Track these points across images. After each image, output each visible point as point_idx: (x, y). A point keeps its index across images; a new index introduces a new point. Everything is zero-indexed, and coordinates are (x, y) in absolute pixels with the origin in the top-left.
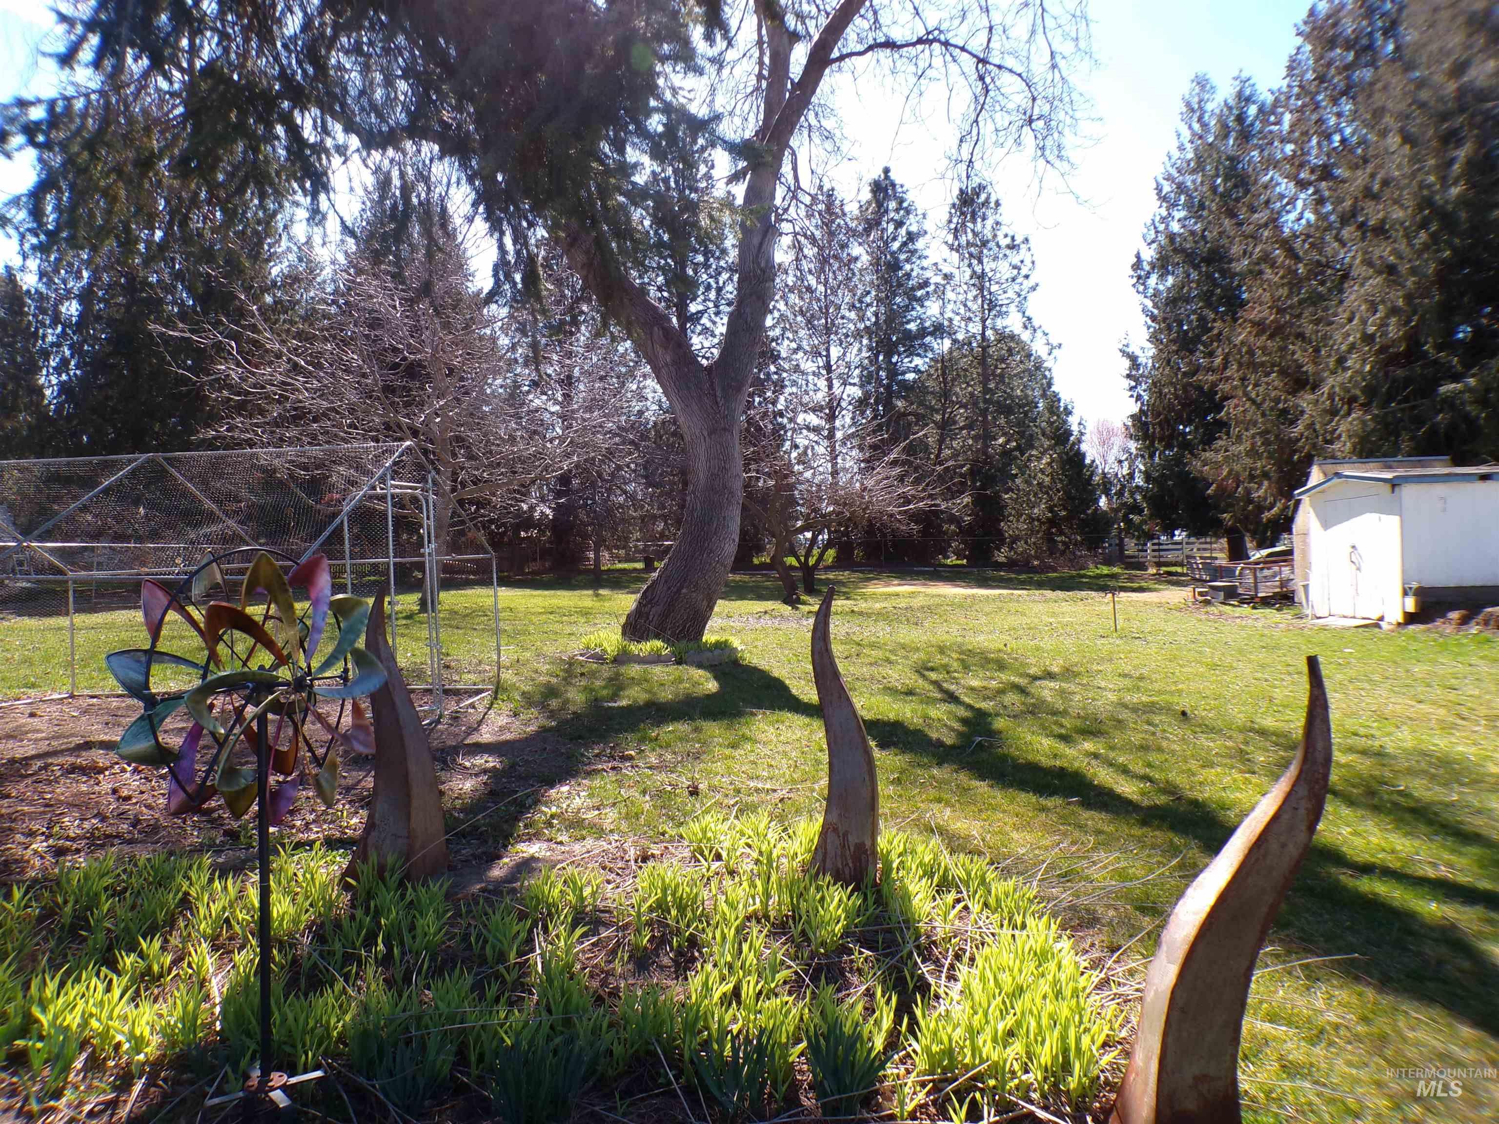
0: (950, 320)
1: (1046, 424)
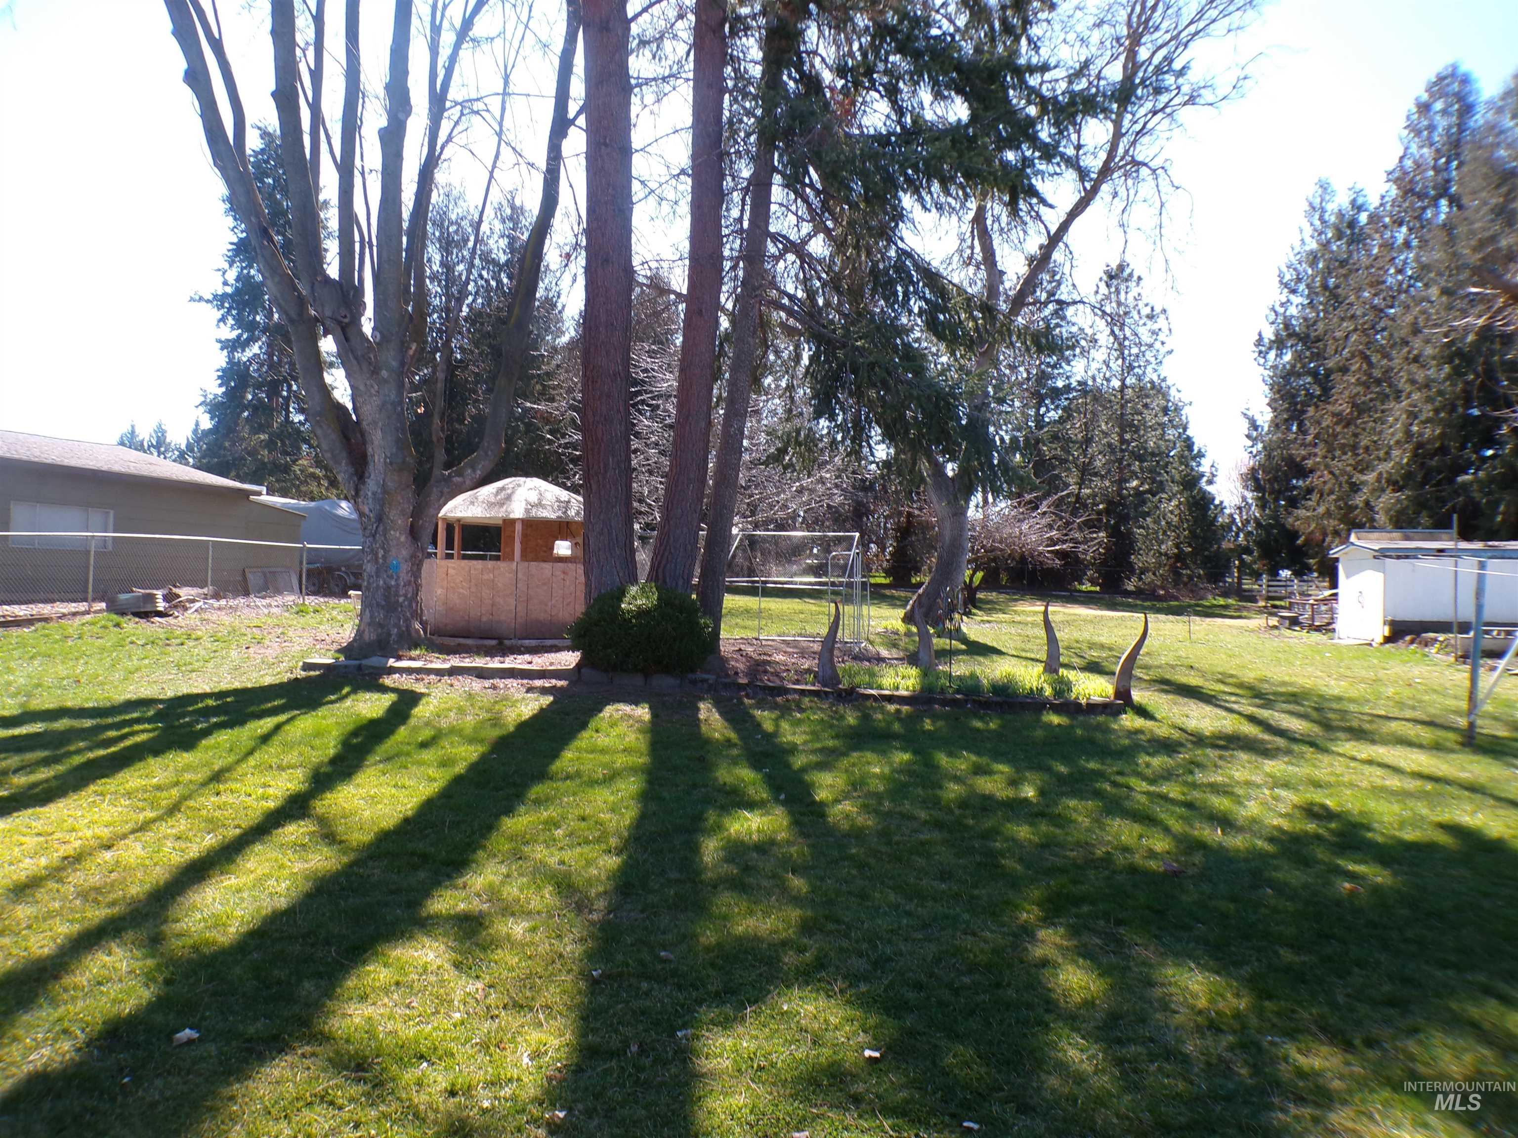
0: (1095, 379)
1: (1176, 471)
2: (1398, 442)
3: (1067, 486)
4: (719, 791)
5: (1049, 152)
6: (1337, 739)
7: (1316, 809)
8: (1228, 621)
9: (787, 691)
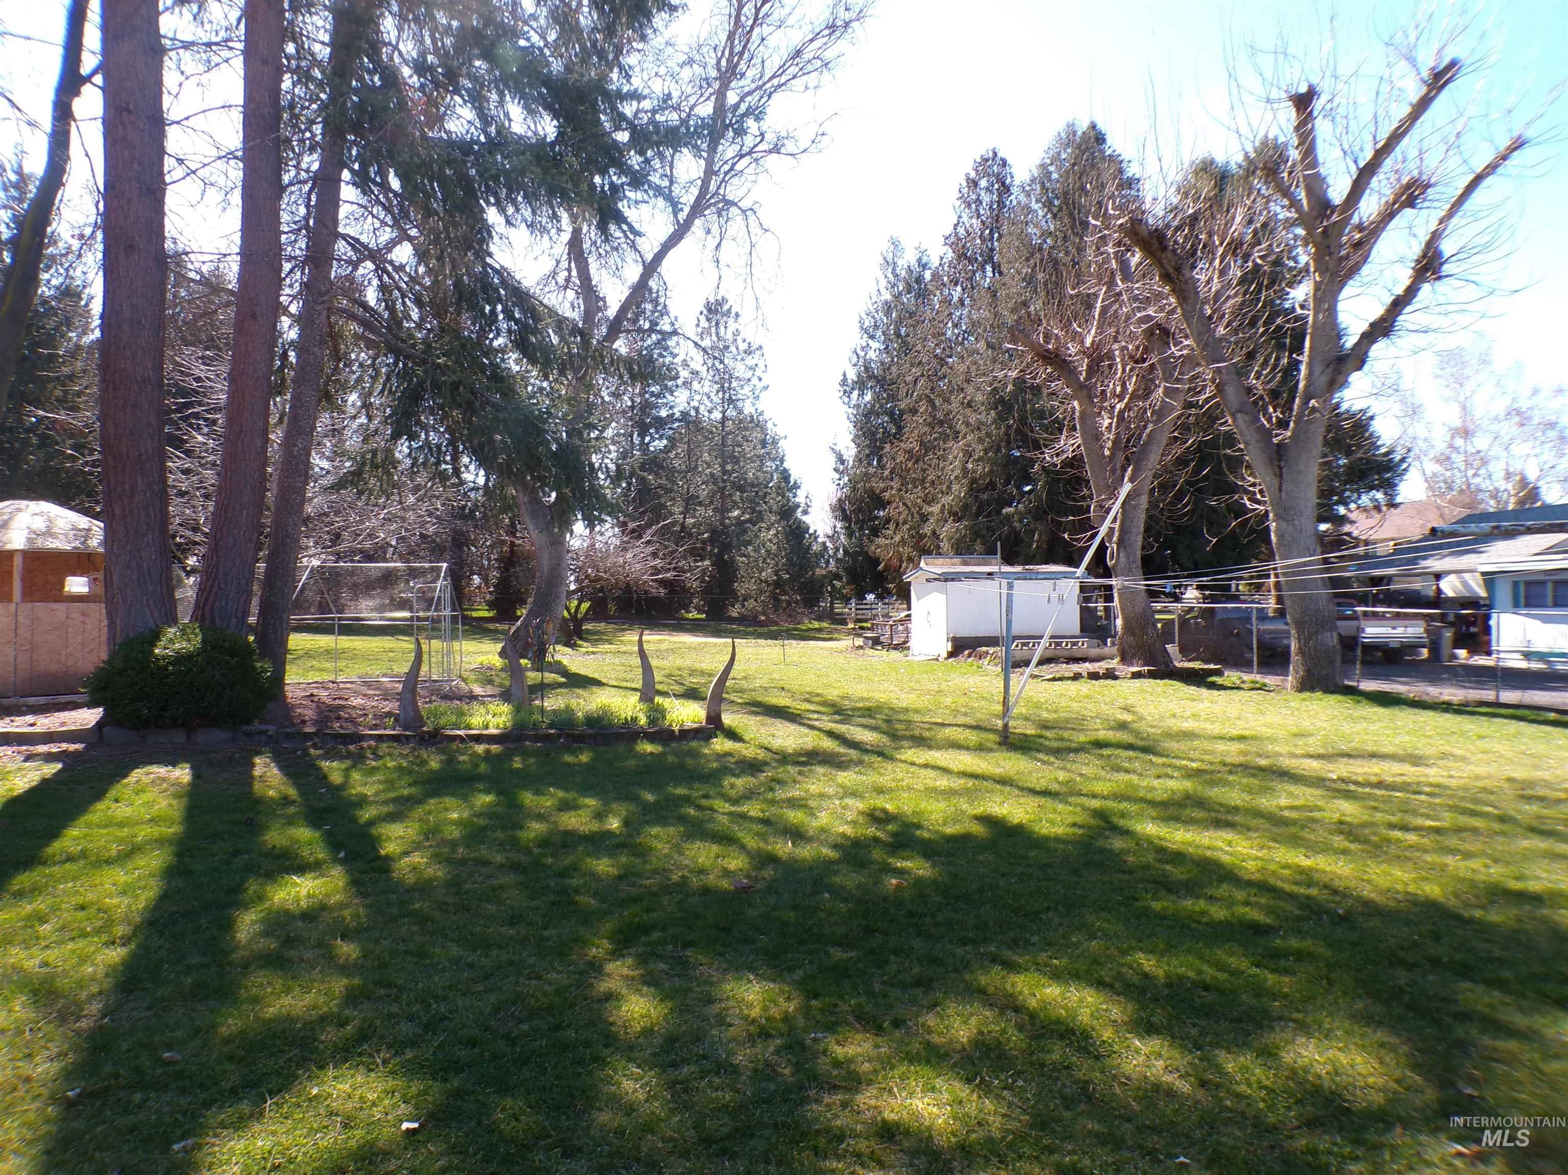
0: (697, 410)
1: (774, 501)
2: (957, 477)
3: (672, 514)
4: (267, 856)
5: (638, 180)
6: (901, 747)
7: (877, 813)
8: (820, 644)
9: (362, 738)
